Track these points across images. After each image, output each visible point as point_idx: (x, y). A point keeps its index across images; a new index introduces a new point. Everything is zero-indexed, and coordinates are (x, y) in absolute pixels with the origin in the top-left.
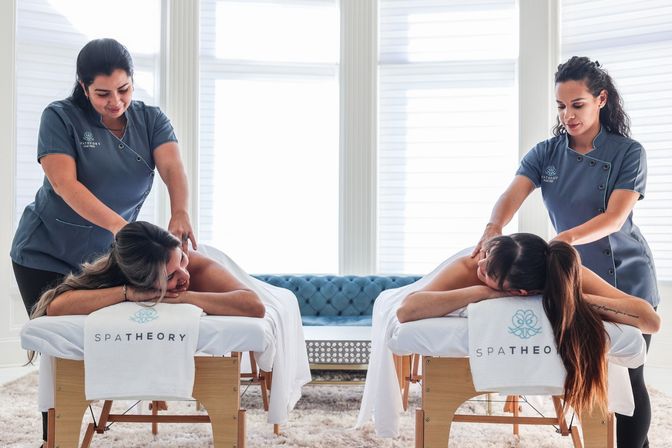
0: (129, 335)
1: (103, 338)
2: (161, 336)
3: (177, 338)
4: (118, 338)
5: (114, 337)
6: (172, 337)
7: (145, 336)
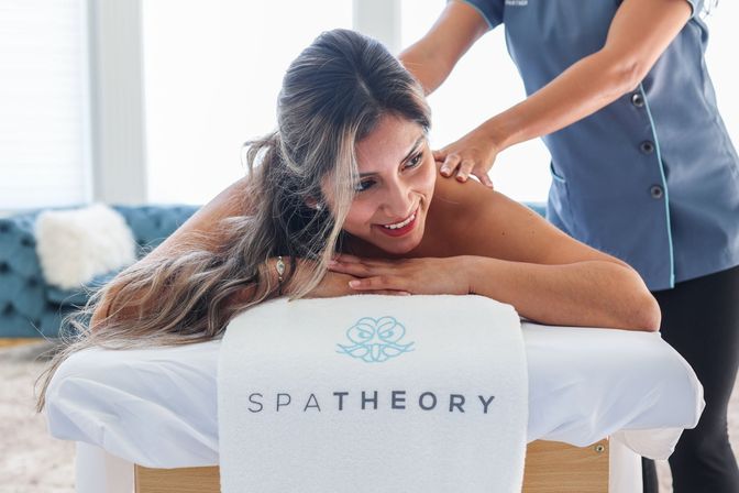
0: (341, 395)
1: (269, 403)
2: (428, 401)
3: (472, 405)
4: (312, 403)
5: (300, 399)
6: (457, 402)
7: (385, 400)
